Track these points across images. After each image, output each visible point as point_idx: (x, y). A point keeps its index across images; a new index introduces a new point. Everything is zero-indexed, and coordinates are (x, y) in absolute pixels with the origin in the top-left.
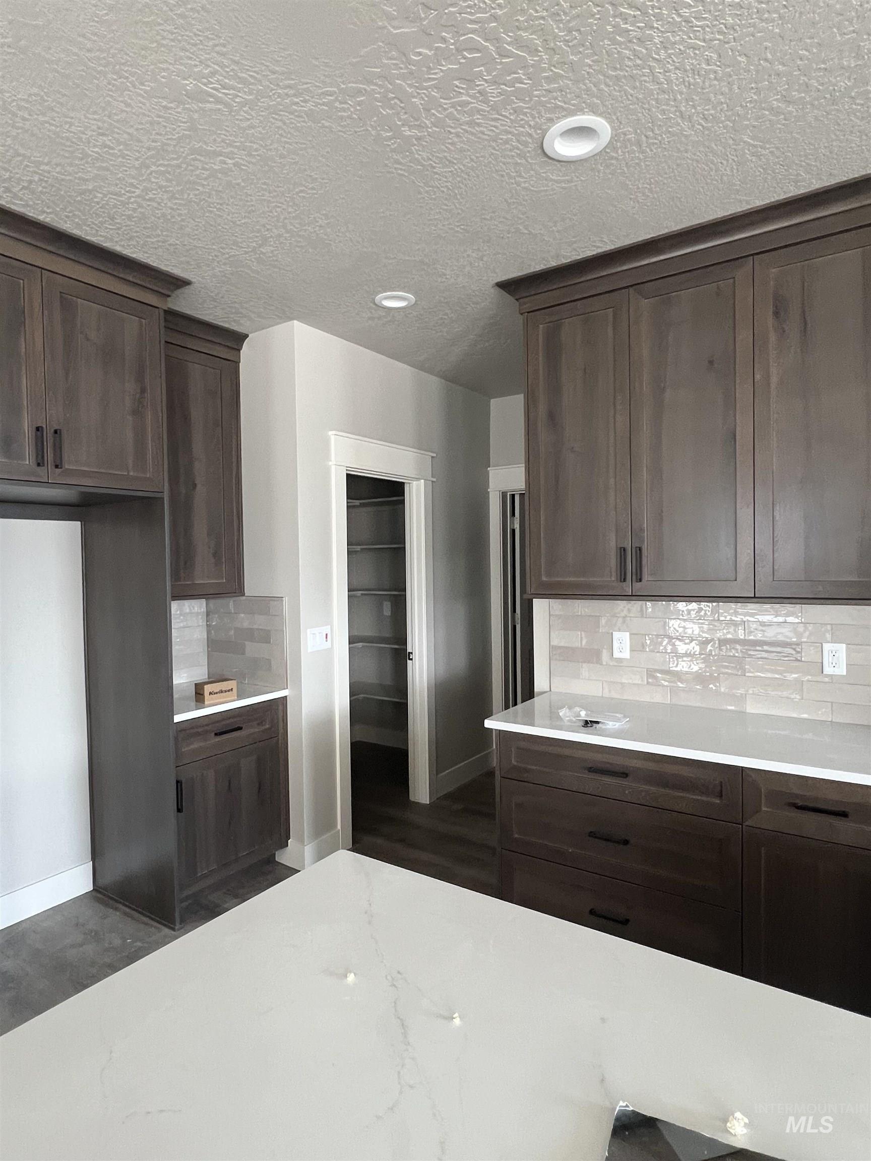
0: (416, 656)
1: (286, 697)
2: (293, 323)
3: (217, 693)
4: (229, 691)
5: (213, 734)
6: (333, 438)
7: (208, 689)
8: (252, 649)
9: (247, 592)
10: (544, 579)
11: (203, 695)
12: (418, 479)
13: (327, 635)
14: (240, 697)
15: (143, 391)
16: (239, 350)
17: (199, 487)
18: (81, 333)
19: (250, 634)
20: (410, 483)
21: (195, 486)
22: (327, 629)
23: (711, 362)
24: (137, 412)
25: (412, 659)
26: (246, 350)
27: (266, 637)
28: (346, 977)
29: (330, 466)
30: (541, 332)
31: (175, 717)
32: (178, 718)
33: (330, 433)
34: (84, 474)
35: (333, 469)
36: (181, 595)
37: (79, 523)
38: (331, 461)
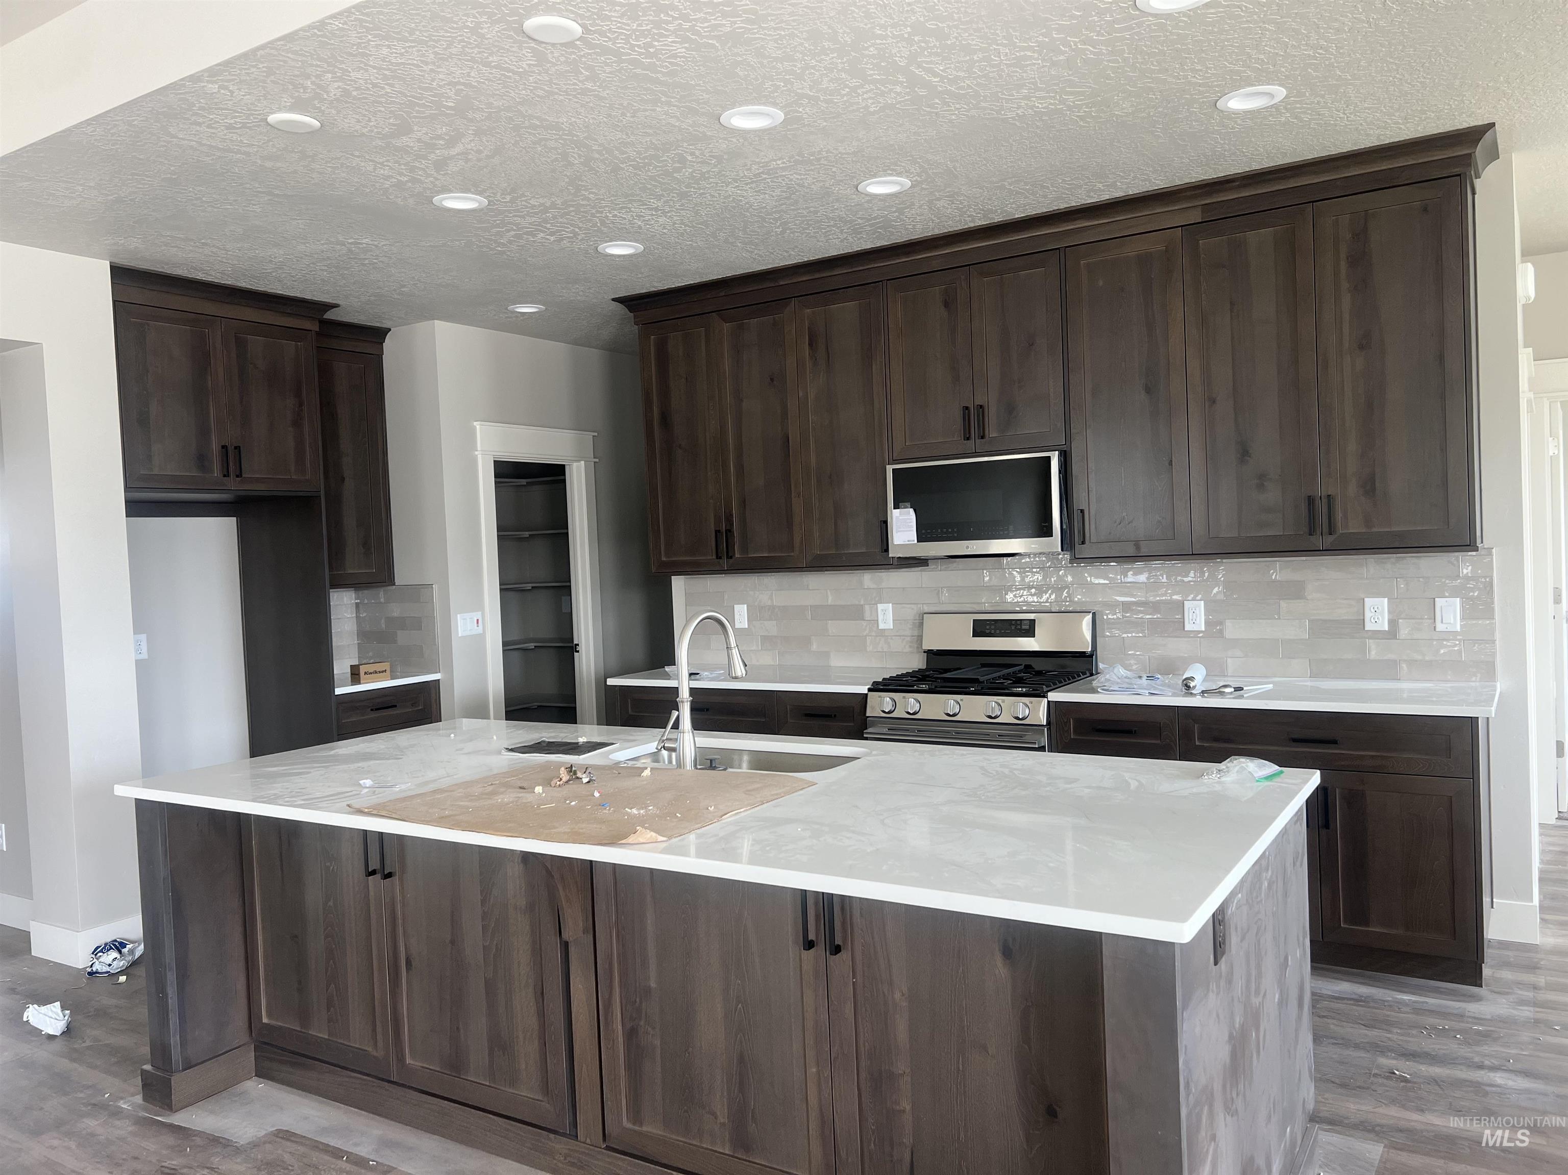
0: (582, 648)
1: (439, 680)
2: (434, 323)
3: (371, 673)
4: (382, 672)
5: (369, 709)
6: (478, 427)
7: (363, 669)
8: (403, 638)
9: (398, 581)
10: (664, 559)
11: (358, 674)
12: (579, 461)
13: (478, 620)
14: (393, 678)
15: (301, 405)
16: (382, 344)
17: (347, 480)
18: (251, 364)
19: (402, 623)
20: (569, 465)
21: (343, 479)
22: (478, 615)
23: (772, 380)
24: (297, 423)
25: (578, 652)
26: (388, 344)
27: (417, 624)
28: (450, 736)
29: (477, 455)
30: (652, 343)
31: (336, 690)
32: (338, 691)
33: (475, 423)
34: (258, 480)
35: (480, 457)
36: (339, 583)
37: (235, 518)
38: (477, 451)
